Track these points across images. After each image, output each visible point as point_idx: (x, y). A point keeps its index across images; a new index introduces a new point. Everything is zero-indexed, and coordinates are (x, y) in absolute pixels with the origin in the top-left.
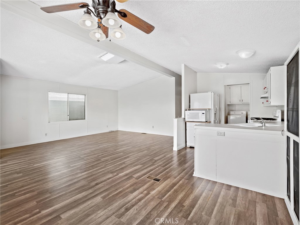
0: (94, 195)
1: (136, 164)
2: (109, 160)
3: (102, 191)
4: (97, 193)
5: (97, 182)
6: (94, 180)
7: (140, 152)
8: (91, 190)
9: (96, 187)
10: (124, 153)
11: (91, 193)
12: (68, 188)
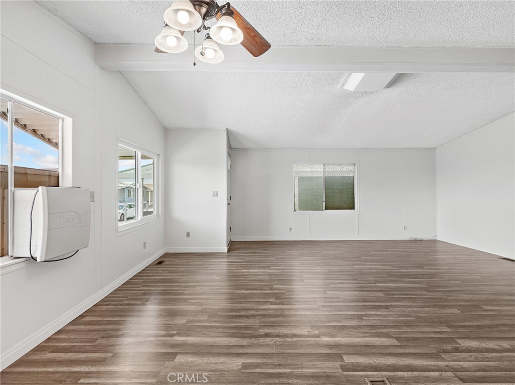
0: (241, 351)
1: (387, 331)
2: (339, 298)
3: (258, 352)
4: (248, 352)
5: (272, 331)
6: (272, 324)
7: (435, 306)
8: (248, 340)
9: (260, 339)
10: (387, 295)
11: (242, 346)
12: (230, 320)
